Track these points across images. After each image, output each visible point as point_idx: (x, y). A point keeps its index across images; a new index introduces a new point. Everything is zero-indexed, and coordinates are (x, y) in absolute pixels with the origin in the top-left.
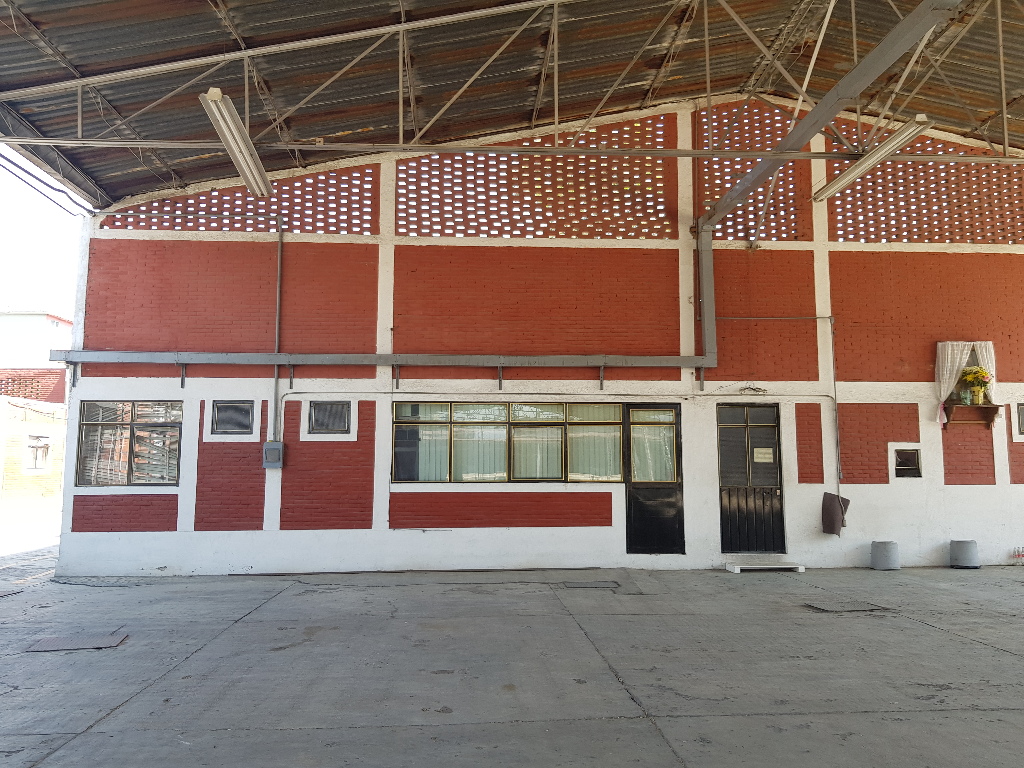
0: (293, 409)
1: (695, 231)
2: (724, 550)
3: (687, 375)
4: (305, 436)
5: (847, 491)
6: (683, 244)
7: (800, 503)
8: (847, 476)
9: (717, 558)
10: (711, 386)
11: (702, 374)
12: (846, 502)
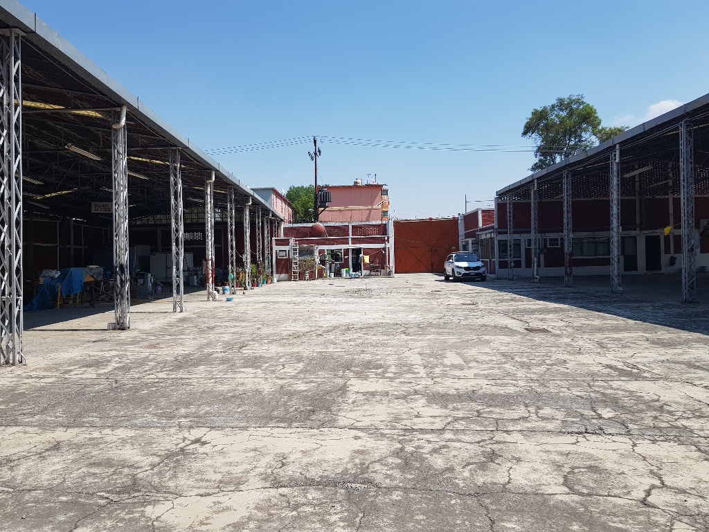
0: (545, 240)
1: (639, 194)
2: (647, 269)
3: (638, 229)
4: (548, 246)
5: (676, 255)
6: (636, 197)
7: (665, 258)
8: (675, 252)
9: (644, 271)
10: (644, 232)
11: (641, 230)
12: (676, 258)
